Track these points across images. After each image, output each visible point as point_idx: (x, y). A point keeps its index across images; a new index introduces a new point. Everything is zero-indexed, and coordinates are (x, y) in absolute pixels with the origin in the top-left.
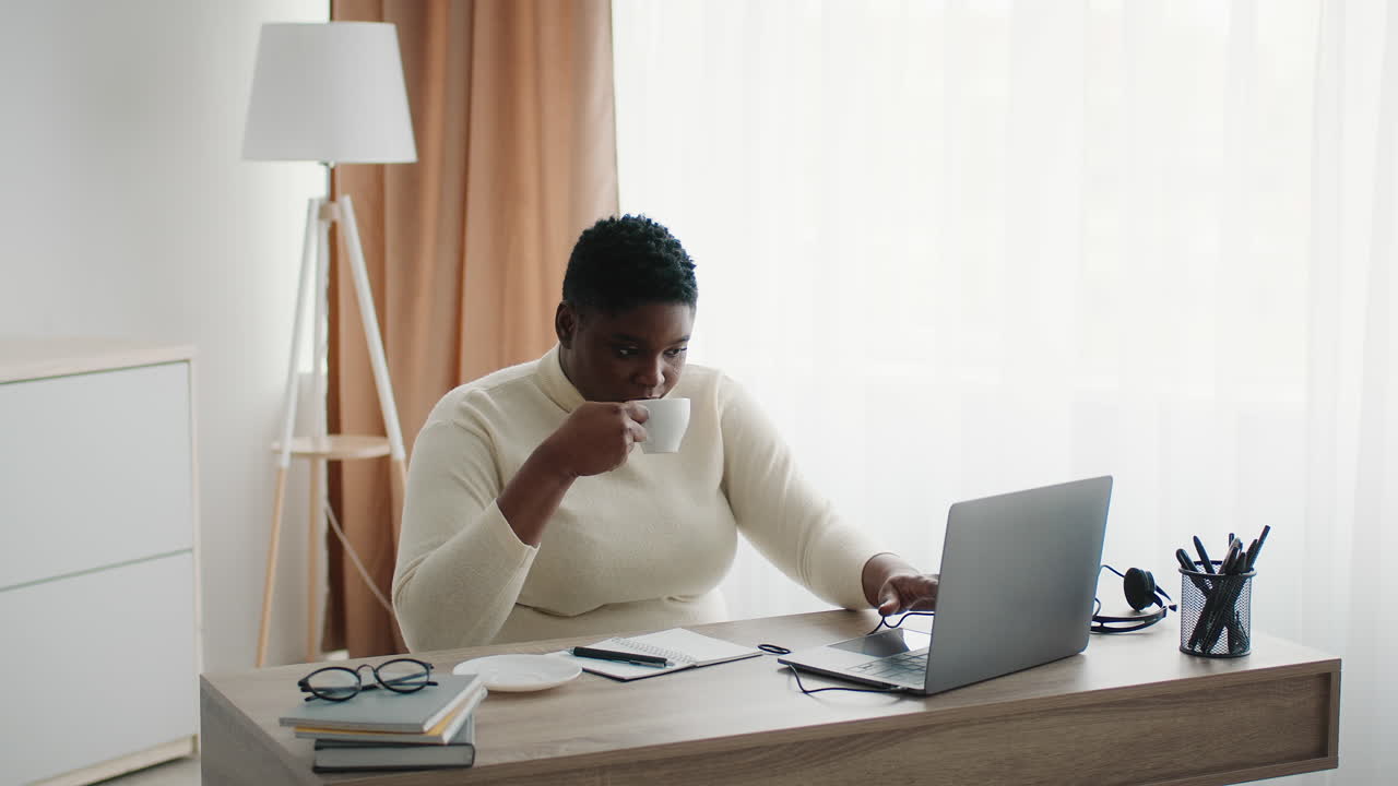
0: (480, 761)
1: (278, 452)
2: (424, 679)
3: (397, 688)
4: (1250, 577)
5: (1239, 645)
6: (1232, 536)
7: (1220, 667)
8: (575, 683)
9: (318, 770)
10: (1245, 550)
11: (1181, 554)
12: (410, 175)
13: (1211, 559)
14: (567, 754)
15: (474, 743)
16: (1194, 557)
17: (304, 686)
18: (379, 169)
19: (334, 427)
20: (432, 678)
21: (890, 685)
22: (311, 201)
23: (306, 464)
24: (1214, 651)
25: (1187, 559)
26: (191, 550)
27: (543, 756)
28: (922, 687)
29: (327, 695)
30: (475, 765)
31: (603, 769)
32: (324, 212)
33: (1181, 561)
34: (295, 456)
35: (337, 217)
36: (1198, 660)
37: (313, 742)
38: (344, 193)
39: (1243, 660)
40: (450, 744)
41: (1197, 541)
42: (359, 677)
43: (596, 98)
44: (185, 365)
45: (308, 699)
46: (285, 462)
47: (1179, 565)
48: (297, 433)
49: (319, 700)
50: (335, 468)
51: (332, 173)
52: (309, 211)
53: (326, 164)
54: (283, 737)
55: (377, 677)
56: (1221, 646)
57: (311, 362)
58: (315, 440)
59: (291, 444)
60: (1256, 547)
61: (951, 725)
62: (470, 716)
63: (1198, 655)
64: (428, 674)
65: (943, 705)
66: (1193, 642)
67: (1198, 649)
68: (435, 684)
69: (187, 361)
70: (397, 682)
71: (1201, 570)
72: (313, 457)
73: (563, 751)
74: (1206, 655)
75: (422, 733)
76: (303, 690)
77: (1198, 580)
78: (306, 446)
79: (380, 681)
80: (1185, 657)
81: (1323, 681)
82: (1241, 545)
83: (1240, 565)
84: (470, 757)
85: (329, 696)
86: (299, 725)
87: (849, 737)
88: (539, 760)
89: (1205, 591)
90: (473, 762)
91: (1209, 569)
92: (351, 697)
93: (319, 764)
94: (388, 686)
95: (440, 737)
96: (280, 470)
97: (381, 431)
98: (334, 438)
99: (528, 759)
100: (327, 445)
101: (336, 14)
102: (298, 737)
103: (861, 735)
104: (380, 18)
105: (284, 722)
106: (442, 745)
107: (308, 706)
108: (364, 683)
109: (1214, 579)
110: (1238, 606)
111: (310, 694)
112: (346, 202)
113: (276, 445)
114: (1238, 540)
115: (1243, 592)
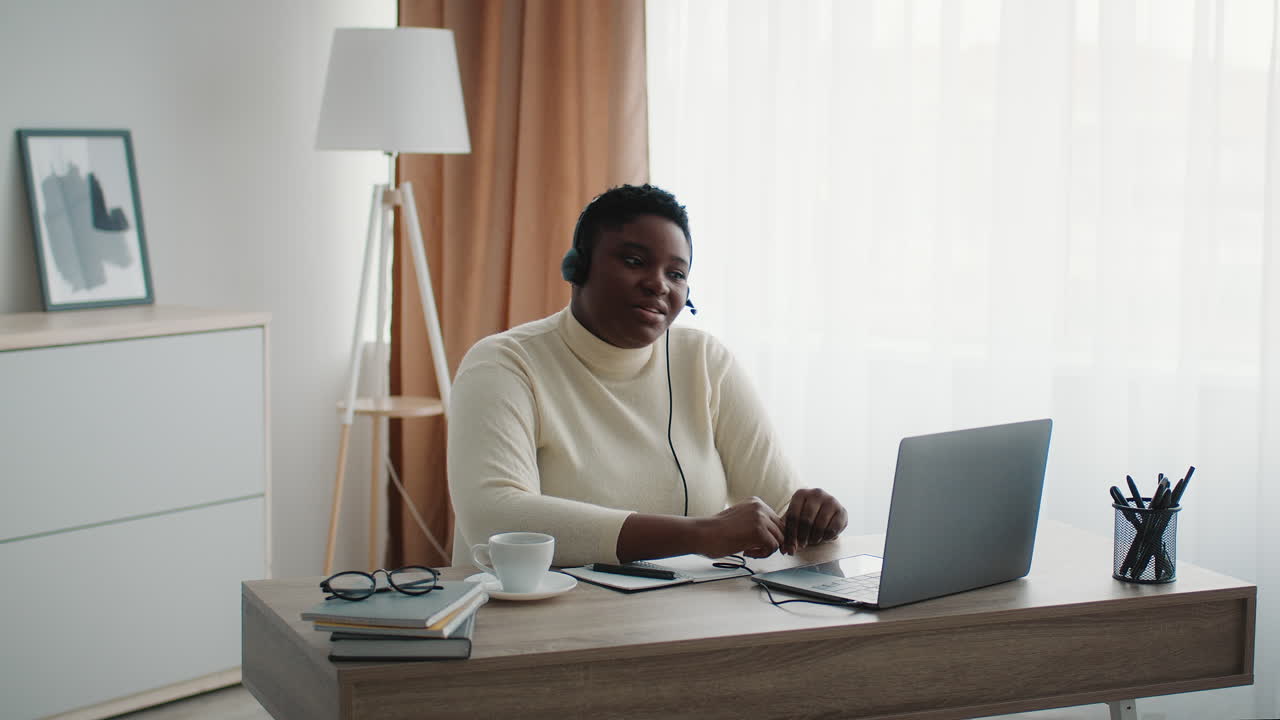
0: (475, 655)
1: (343, 410)
2: (431, 584)
3: (408, 591)
4: (1177, 511)
5: (1166, 571)
6: (1161, 476)
7: (1148, 591)
8: (570, 594)
9: (333, 659)
10: (1172, 488)
11: (1114, 492)
12: (466, 165)
13: (1142, 495)
14: (554, 650)
15: (471, 638)
16: (1127, 493)
17: (325, 586)
18: (439, 159)
19: (396, 389)
20: (438, 584)
21: (848, 600)
22: (376, 187)
23: (369, 420)
24: (1142, 577)
25: (1120, 496)
26: (262, 495)
27: (534, 651)
28: (875, 602)
29: (346, 596)
30: (471, 657)
31: (586, 666)
32: (387, 196)
33: (1114, 497)
34: (358, 413)
35: (399, 201)
36: (1128, 585)
37: (329, 635)
38: (406, 180)
39: (1169, 585)
40: (450, 638)
41: (1129, 480)
42: (374, 581)
43: (631, 97)
44: (260, 330)
45: (328, 599)
46: (349, 419)
47: (1113, 501)
48: (361, 394)
49: (338, 600)
50: (396, 425)
51: (398, 161)
52: (375, 196)
53: (390, 154)
54: (306, 630)
55: (390, 581)
56: (1149, 573)
57: (375, 331)
58: (377, 401)
59: (354, 404)
60: (1182, 485)
61: (900, 635)
62: (471, 616)
63: (1128, 581)
64: (435, 579)
65: (893, 617)
66: (1124, 570)
67: (1128, 575)
68: (441, 588)
69: (262, 326)
70: (408, 586)
71: (1133, 505)
72: (375, 415)
73: (551, 648)
74: (1136, 581)
75: (426, 628)
76: (324, 591)
77: (1129, 514)
78: (368, 405)
79: (393, 585)
80: (1117, 582)
81: (1239, 606)
82: (1168, 484)
83: (1167, 500)
84: (467, 650)
85: (349, 596)
86: (319, 620)
87: (809, 642)
88: (528, 655)
89: (1136, 524)
90: (469, 655)
91: (1140, 504)
92: (367, 597)
93: (334, 654)
94: (400, 589)
95: (441, 631)
96: (344, 426)
97: (435, 392)
98: (396, 399)
99: (519, 654)
100: (388, 405)
101: (403, 20)
102: (317, 630)
103: (818, 643)
104: (440, 25)
105: (306, 617)
106: (442, 639)
107: (328, 605)
108: (378, 586)
109: (1143, 513)
110: (1166, 537)
111: (331, 594)
112: (408, 187)
113: (341, 404)
114: (1166, 480)
115: (1171, 523)
